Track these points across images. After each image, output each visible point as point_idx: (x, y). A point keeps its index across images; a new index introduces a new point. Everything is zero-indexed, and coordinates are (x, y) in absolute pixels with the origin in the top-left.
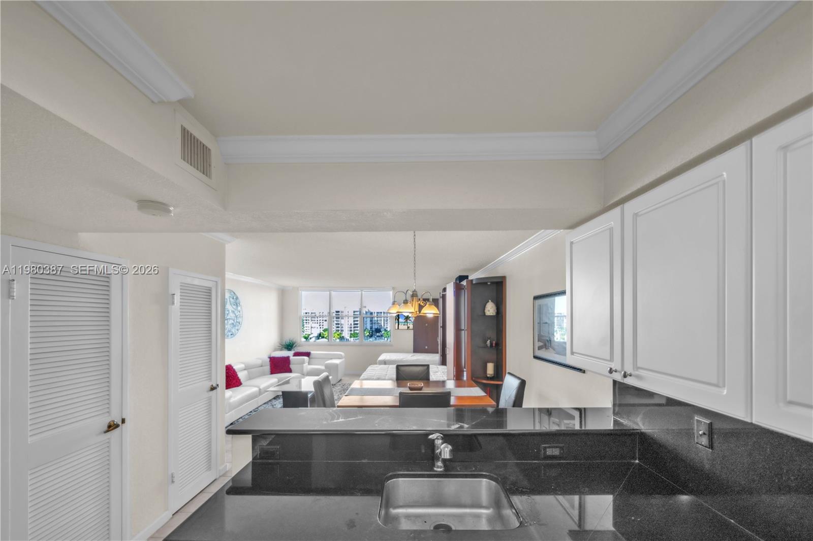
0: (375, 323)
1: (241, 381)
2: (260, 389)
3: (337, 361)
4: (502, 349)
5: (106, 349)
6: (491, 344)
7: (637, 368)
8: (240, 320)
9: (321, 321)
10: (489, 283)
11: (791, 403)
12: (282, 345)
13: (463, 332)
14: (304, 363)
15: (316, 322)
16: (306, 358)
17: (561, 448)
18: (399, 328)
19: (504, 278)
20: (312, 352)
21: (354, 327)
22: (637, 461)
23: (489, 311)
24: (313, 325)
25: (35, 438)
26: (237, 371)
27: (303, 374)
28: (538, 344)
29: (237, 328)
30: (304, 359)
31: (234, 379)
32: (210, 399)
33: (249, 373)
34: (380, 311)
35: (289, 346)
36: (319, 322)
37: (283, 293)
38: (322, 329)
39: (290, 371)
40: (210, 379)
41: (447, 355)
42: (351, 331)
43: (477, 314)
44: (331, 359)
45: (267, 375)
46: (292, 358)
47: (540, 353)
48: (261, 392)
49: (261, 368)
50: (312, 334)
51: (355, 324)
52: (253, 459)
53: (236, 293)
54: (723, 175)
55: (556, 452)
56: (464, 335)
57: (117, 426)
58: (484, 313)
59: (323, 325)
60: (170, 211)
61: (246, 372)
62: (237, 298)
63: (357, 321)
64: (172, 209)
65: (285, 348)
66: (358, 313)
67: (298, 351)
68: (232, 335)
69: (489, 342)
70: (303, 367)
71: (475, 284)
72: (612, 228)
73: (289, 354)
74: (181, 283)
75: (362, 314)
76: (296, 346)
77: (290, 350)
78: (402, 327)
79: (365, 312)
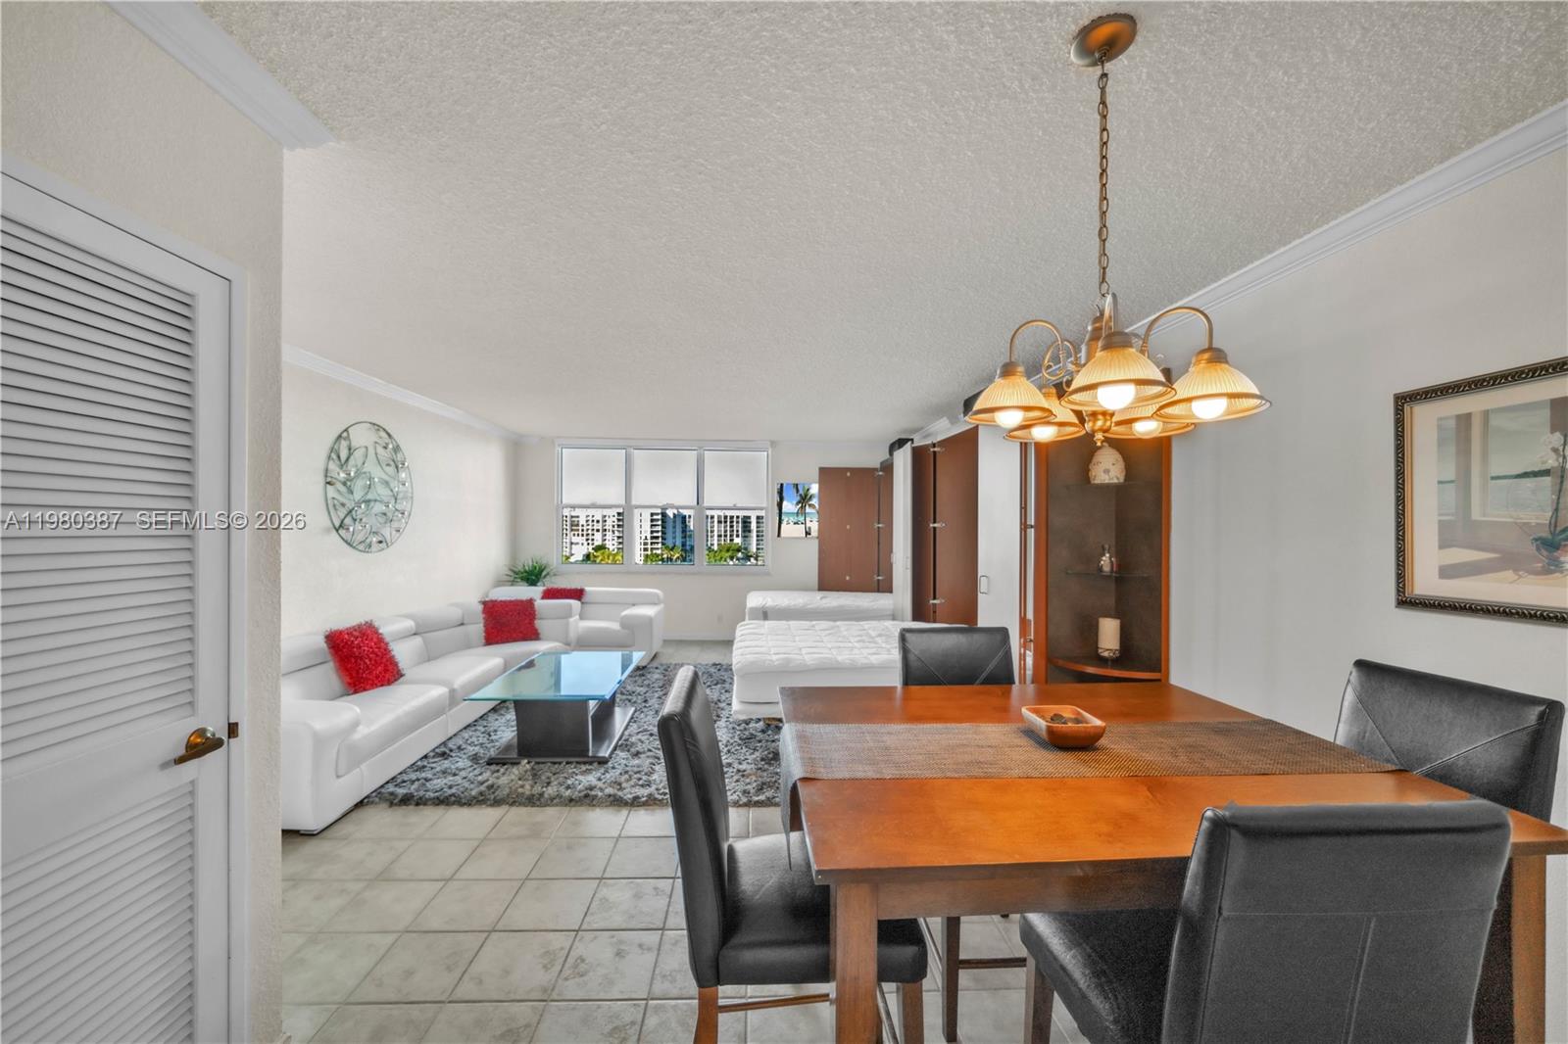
1: (401, 665)
2: (452, 691)
3: (649, 611)
8: (403, 505)
9: (590, 532)
12: (515, 572)
14: (570, 616)
15: (580, 533)
16: (574, 603)
18: (783, 534)
20: (587, 589)
21: (652, 543)
23: (1107, 471)
24: (575, 539)
26: (387, 639)
27: (568, 644)
29: (395, 525)
30: (570, 606)
31: (377, 664)
33: (424, 643)
35: (532, 576)
36: (585, 533)
37: (518, 451)
38: (591, 547)
39: (533, 635)
40: (190, 707)
42: (646, 550)
44: (634, 605)
45: (478, 646)
46: (540, 604)
48: (454, 698)
49: (462, 627)
50: (572, 555)
51: (652, 538)
53: (395, 436)
59: (593, 540)
61: (418, 640)
62: (397, 449)
63: (658, 532)
65: (522, 579)
66: (659, 517)
67: (555, 586)
68: (381, 542)
69: (1107, 558)
70: (568, 624)
73: (533, 593)
75: (667, 519)
76: (548, 574)
77: (533, 583)
78: (790, 530)
79: (672, 516)
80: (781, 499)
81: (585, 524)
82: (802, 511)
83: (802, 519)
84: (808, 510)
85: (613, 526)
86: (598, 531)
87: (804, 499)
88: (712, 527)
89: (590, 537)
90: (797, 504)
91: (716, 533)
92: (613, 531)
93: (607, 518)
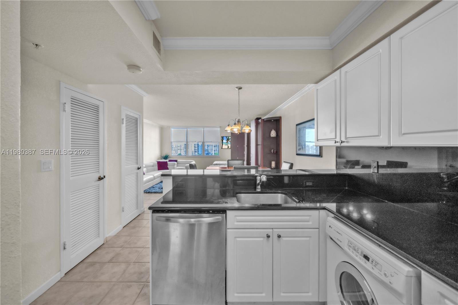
0: (206, 151)
1: (144, 172)
4: (279, 154)
5: (97, 141)
6: (274, 152)
7: (346, 138)
9: (176, 150)
10: (272, 121)
11: (404, 134)
12: (162, 157)
13: (259, 146)
14: (175, 165)
16: (176, 163)
17: (313, 182)
18: (223, 148)
19: (280, 117)
20: (178, 160)
21: (195, 153)
22: (347, 188)
23: (272, 135)
25: (72, 177)
28: (298, 148)
32: (137, 173)
33: (147, 169)
34: (209, 144)
35: (166, 157)
37: (162, 130)
39: (167, 168)
40: (137, 164)
41: (251, 158)
43: (266, 137)
45: (157, 170)
46: (168, 162)
47: (299, 152)
48: (155, 178)
49: (153, 167)
52: (173, 188)
54: (380, 51)
55: (310, 184)
56: (260, 147)
57: (102, 179)
58: (270, 136)
60: (140, 71)
63: (196, 149)
64: (141, 69)
65: (164, 158)
66: (197, 145)
67: (171, 159)
69: (272, 150)
70: (174, 167)
71: (265, 121)
72: (336, 79)
74: (126, 114)
75: (199, 146)
76: (169, 157)
77: (166, 159)
78: (225, 146)
79: (200, 145)
80: (223, 139)
81: (175, 147)
82: (227, 142)
83: (227, 144)
84: (229, 142)
85: (183, 148)
86: (179, 149)
87: (228, 140)
88: (212, 148)
89: (177, 151)
90: (227, 140)
91: (213, 150)
92: (183, 150)
93: (181, 146)
